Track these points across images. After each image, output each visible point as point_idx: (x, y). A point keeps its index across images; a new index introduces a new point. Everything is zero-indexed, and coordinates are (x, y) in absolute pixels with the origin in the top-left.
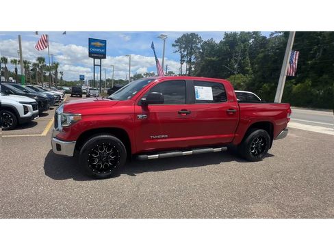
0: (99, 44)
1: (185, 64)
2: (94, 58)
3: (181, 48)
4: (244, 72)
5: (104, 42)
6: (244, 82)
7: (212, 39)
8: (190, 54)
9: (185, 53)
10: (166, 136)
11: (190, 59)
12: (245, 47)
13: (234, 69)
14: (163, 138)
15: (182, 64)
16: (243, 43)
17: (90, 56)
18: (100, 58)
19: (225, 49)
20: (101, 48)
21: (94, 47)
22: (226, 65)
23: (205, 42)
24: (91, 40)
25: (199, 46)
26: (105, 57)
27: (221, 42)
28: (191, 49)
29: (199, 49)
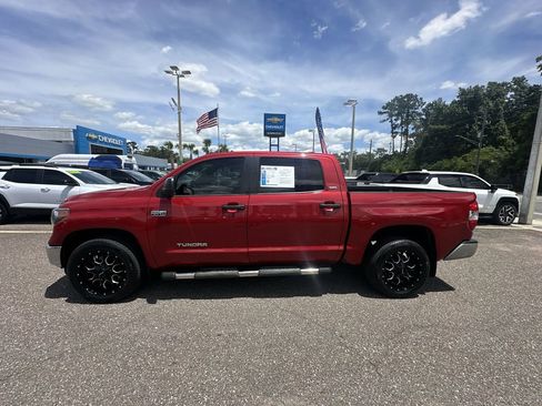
0: (276, 119)
1: (398, 137)
2: (271, 136)
3: (391, 116)
4: (497, 143)
5: (283, 116)
6: (495, 159)
7: (440, 99)
8: (406, 123)
9: (399, 122)
10: (205, 244)
11: (407, 130)
12: (496, 105)
13: (478, 140)
14: (198, 247)
15: (394, 137)
16: (493, 99)
17: (265, 135)
18: (278, 136)
19: (459, 110)
20: (279, 124)
21: (271, 123)
22: (464, 135)
23: (430, 105)
24: (266, 116)
25: (420, 110)
26: (284, 135)
27: (454, 102)
28: (408, 116)
29: (420, 114)
